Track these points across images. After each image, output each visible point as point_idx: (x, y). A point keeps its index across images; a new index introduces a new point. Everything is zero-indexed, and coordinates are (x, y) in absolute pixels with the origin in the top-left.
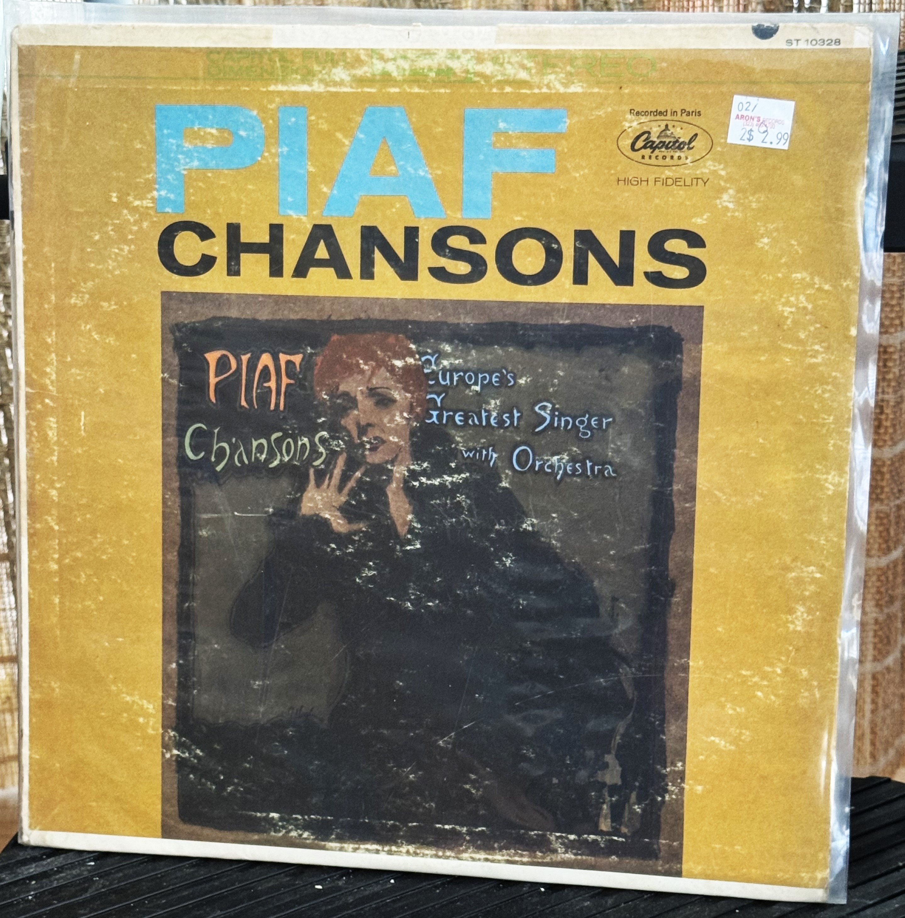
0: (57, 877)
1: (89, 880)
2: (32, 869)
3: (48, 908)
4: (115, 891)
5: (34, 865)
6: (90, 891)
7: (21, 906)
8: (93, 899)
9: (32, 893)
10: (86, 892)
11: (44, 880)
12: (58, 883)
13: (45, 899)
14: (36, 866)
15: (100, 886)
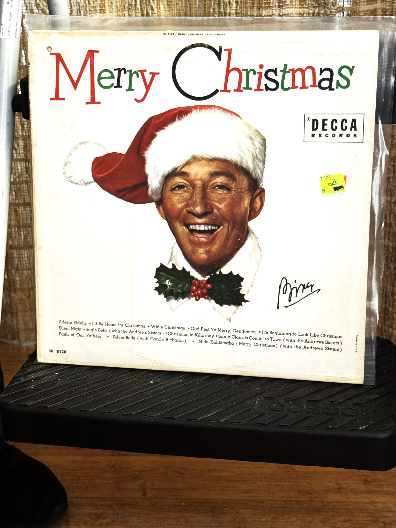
0: (43, 379)
1: (56, 380)
2: (33, 376)
3: (40, 392)
4: (67, 385)
5: (33, 374)
6: (57, 384)
7: (29, 391)
8: (58, 387)
9: (33, 386)
10: (55, 385)
11: (38, 380)
12: (43, 381)
13: (38, 388)
14: (34, 375)
15: (61, 383)
